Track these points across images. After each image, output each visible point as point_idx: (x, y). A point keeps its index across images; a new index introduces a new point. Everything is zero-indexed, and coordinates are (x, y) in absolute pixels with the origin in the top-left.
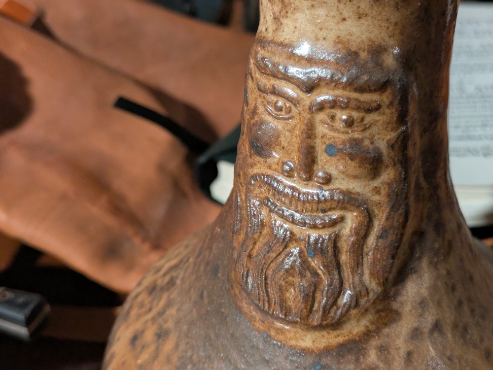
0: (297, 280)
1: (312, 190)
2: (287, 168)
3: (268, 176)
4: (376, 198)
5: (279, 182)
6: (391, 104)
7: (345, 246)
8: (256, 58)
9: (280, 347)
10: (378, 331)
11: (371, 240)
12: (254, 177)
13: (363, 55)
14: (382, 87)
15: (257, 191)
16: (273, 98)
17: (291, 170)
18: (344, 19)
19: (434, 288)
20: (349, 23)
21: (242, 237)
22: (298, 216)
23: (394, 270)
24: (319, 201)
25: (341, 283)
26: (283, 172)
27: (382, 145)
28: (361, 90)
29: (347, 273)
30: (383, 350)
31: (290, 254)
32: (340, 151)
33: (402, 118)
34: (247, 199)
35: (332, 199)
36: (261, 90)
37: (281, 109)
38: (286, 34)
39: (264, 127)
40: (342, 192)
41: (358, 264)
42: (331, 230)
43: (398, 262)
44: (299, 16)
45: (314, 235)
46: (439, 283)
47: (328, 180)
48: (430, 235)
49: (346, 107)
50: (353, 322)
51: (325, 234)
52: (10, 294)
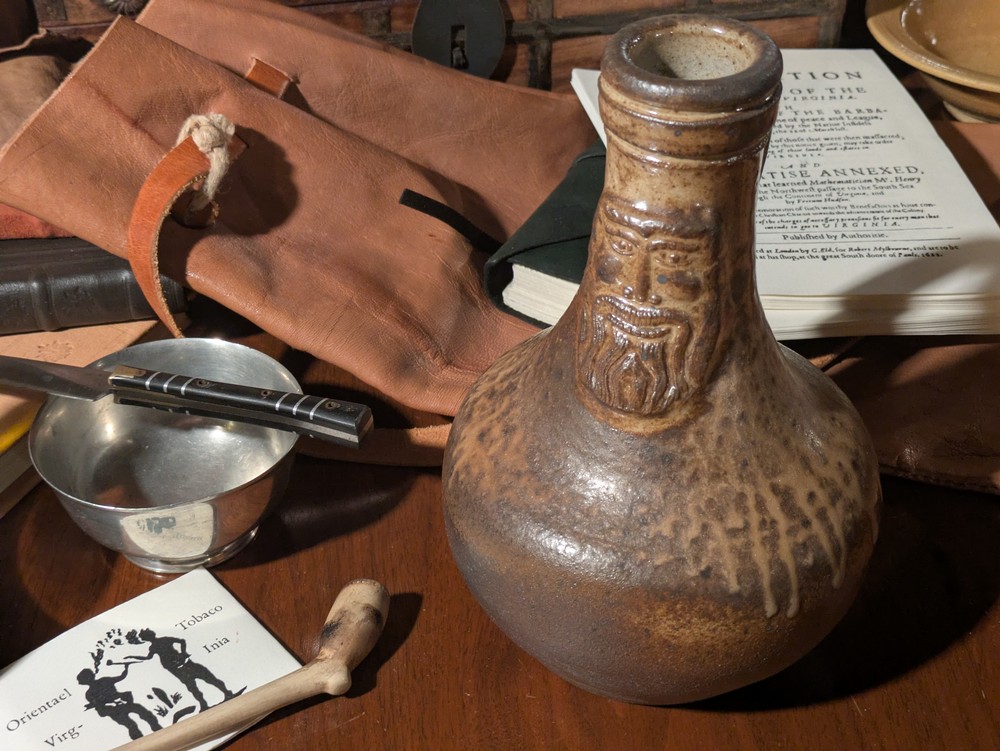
0: (633, 378)
1: (646, 309)
2: (627, 291)
3: (611, 297)
4: (696, 315)
5: (620, 302)
6: (707, 246)
7: (671, 351)
8: (605, 208)
9: (617, 433)
10: (695, 419)
11: (691, 348)
12: (599, 297)
13: (687, 212)
14: (700, 235)
15: (602, 309)
16: (619, 239)
17: (631, 293)
18: (674, 187)
19: (740, 387)
20: (677, 189)
21: (587, 346)
22: (635, 328)
23: (709, 371)
24: (652, 317)
25: (668, 381)
26: (624, 295)
27: (700, 276)
28: (685, 236)
29: (672, 373)
30: (699, 434)
31: (627, 358)
32: (669, 280)
33: (715, 256)
34: (593, 315)
35: (662, 316)
36: (610, 233)
37: (624, 247)
38: (630, 192)
39: (610, 260)
40: (669, 310)
41: (680, 366)
42: (660, 339)
43: (712, 365)
44: (640, 181)
45: (647, 343)
46: (745, 383)
47: (659, 301)
48: (738, 344)
49: (674, 248)
50: (676, 412)
51: (656, 343)
52: (335, 404)
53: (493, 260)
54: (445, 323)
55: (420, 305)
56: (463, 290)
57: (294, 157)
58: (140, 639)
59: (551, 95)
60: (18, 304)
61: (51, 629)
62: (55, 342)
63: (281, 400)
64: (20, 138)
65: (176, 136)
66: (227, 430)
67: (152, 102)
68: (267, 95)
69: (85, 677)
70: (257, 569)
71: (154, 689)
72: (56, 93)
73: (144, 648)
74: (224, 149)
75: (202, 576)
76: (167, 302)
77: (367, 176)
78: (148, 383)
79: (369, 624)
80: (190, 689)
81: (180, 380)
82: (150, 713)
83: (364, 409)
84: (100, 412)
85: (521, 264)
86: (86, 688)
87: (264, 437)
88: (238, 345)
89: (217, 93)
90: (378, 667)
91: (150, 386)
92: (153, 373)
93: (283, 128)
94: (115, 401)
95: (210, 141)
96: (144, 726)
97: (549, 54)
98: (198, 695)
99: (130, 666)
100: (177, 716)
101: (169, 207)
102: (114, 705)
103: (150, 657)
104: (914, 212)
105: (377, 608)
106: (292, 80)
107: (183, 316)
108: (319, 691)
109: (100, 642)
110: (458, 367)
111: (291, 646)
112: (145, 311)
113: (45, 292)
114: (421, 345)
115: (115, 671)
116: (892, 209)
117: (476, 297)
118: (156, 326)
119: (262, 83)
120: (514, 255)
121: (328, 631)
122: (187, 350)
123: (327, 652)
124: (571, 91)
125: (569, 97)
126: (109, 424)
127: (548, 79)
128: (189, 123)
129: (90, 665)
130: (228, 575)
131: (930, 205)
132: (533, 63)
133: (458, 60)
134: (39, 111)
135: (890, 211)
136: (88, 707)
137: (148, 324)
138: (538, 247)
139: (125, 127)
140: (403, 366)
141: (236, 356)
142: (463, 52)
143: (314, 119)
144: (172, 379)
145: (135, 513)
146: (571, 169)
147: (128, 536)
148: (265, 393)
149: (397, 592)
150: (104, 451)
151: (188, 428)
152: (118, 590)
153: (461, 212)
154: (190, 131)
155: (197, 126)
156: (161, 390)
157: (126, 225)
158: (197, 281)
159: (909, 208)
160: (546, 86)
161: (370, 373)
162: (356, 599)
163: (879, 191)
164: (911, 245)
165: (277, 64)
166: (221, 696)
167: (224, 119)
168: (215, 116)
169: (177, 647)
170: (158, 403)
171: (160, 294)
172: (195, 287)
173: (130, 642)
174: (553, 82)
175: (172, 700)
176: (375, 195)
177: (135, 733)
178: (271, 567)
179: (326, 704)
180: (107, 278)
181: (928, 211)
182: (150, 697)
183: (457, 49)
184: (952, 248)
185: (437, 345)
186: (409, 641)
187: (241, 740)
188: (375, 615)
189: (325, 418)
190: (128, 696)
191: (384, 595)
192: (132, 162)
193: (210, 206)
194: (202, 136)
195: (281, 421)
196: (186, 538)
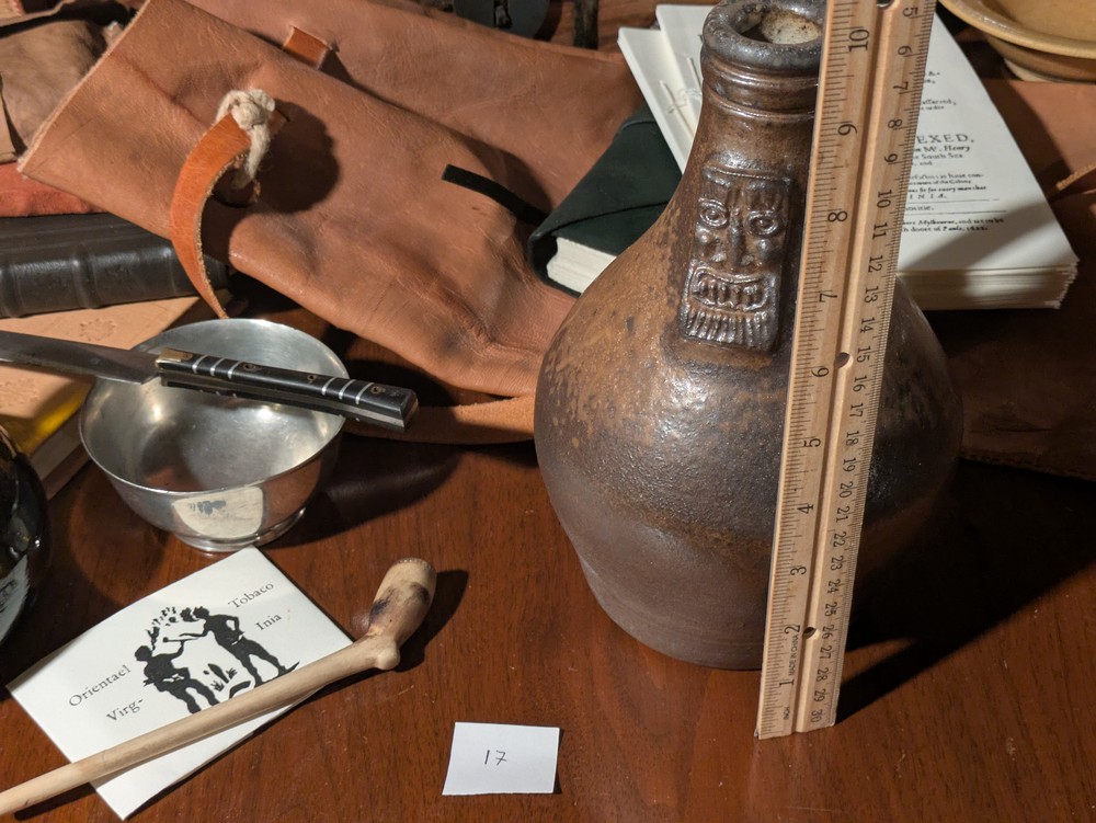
52: (380, 389)
53: (538, 234)
54: (489, 298)
55: (463, 281)
56: (507, 264)
57: (334, 130)
58: (194, 617)
59: (598, 55)
60: (60, 283)
61: (107, 608)
62: (97, 320)
63: (327, 384)
64: (59, 117)
65: (215, 112)
66: (273, 410)
67: (190, 77)
68: (305, 67)
69: (142, 653)
70: (306, 547)
71: (210, 665)
72: (93, 69)
73: (198, 626)
74: (265, 126)
75: (252, 555)
76: (211, 283)
77: (408, 148)
78: (195, 367)
79: (417, 602)
80: (244, 665)
81: (227, 364)
82: (206, 688)
83: (409, 393)
84: (147, 393)
85: (565, 237)
86: (145, 664)
87: (310, 417)
88: (283, 327)
89: (256, 66)
90: (425, 644)
91: (198, 370)
92: (200, 356)
93: (321, 100)
94: (163, 384)
95: (251, 118)
96: (201, 701)
97: (596, 11)
98: (253, 671)
99: (186, 643)
100: (234, 690)
101: (211, 187)
102: (172, 680)
103: (204, 634)
104: (961, 183)
105: (424, 585)
106: (331, 48)
107: (224, 292)
108: (370, 667)
109: (155, 620)
110: (502, 344)
111: (341, 623)
112: (188, 289)
113: (87, 270)
114: (465, 323)
115: (172, 648)
116: (940, 180)
117: (521, 271)
118: (198, 302)
119: (302, 53)
120: (557, 229)
121: (377, 609)
122: (233, 331)
123: (376, 629)
124: (618, 49)
125: (616, 55)
126: (156, 406)
127: (594, 36)
128: (228, 99)
129: (147, 642)
130: (278, 553)
131: (977, 175)
132: (579, 21)
133: (501, 19)
134: (76, 88)
135: (937, 182)
136: (147, 682)
137: (191, 301)
138: (582, 220)
139: (163, 102)
140: (447, 345)
141: (281, 337)
142: (506, 10)
143: (354, 90)
144: (218, 362)
145: (187, 497)
146: (617, 135)
147: (179, 517)
148: (312, 377)
149: (444, 569)
150: (151, 432)
151: (234, 407)
152: (170, 569)
153: (505, 185)
154: (230, 108)
155: (237, 103)
156: (208, 373)
157: (168, 205)
158: (240, 261)
159: (956, 179)
160: (592, 44)
161: (416, 353)
162: (404, 578)
163: (927, 160)
164: (957, 218)
165: (316, 32)
166: (275, 672)
167: (264, 95)
168: (255, 91)
169: (230, 624)
170: (207, 386)
171: (204, 275)
172: (238, 267)
173: (185, 620)
174: (600, 40)
175: (227, 676)
176: (417, 168)
177: (194, 708)
178: (321, 545)
179: (377, 678)
180: (149, 256)
181: (976, 181)
182: (206, 673)
183: (500, 8)
184: (997, 221)
185: (482, 323)
186: (456, 616)
187: (295, 712)
188: (422, 592)
189: (371, 402)
190: (184, 672)
191: (430, 573)
192: (172, 139)
193: (251, 185)
194: (243, 115)
195: (328, 405)
196: (236, 518)
